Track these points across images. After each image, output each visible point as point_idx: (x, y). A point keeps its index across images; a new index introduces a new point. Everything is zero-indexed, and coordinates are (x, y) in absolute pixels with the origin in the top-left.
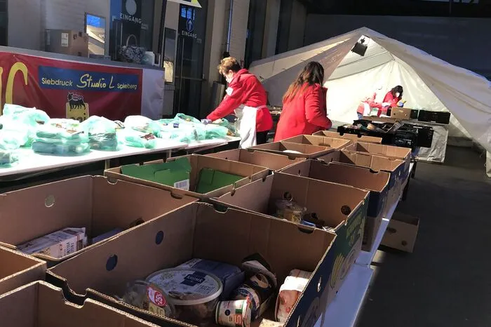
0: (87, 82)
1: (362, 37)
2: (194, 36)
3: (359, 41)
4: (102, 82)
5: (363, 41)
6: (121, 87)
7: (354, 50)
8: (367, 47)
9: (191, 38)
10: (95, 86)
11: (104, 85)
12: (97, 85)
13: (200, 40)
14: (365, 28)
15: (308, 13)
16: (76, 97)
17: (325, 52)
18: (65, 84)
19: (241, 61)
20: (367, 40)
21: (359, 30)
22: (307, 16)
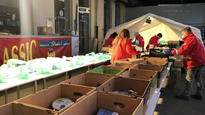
0: (54, 44)
3: (148, 18)
4: (59, 43)
6: (65, 44)
8: (151, 21)
10: (56, 45)
11: (59, 44)
12: (57, 45)
13: (87, 23)
16: (51, 50)
18: (47, 45)
19: (103, 29)
20: (151, 18)
21: (148, 15)
22: (126, 8)
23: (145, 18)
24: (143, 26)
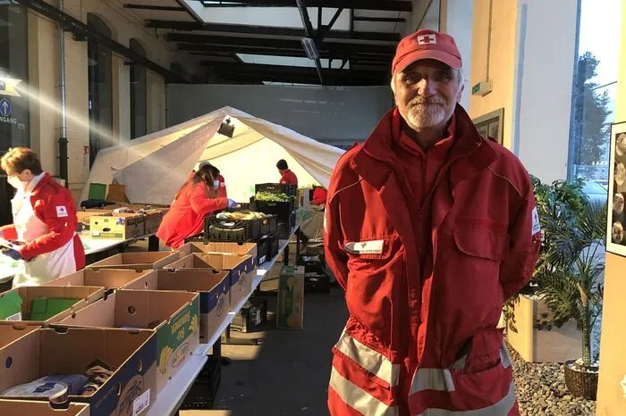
1: (227, 117)
2: (13, 121)
3: (224, 121)
5: (228, 121)
7: (220, 132)
8: (233, 128)
9: (9, 125)
13: (22, 126)
14: (228, 108)
15: (166, 83)
17: (188, 135)
19: (86, 148)
20: (233, 120)
21: (223, 110)
22: (166, 87)
23: (216, 120)
24: (209, 144)
